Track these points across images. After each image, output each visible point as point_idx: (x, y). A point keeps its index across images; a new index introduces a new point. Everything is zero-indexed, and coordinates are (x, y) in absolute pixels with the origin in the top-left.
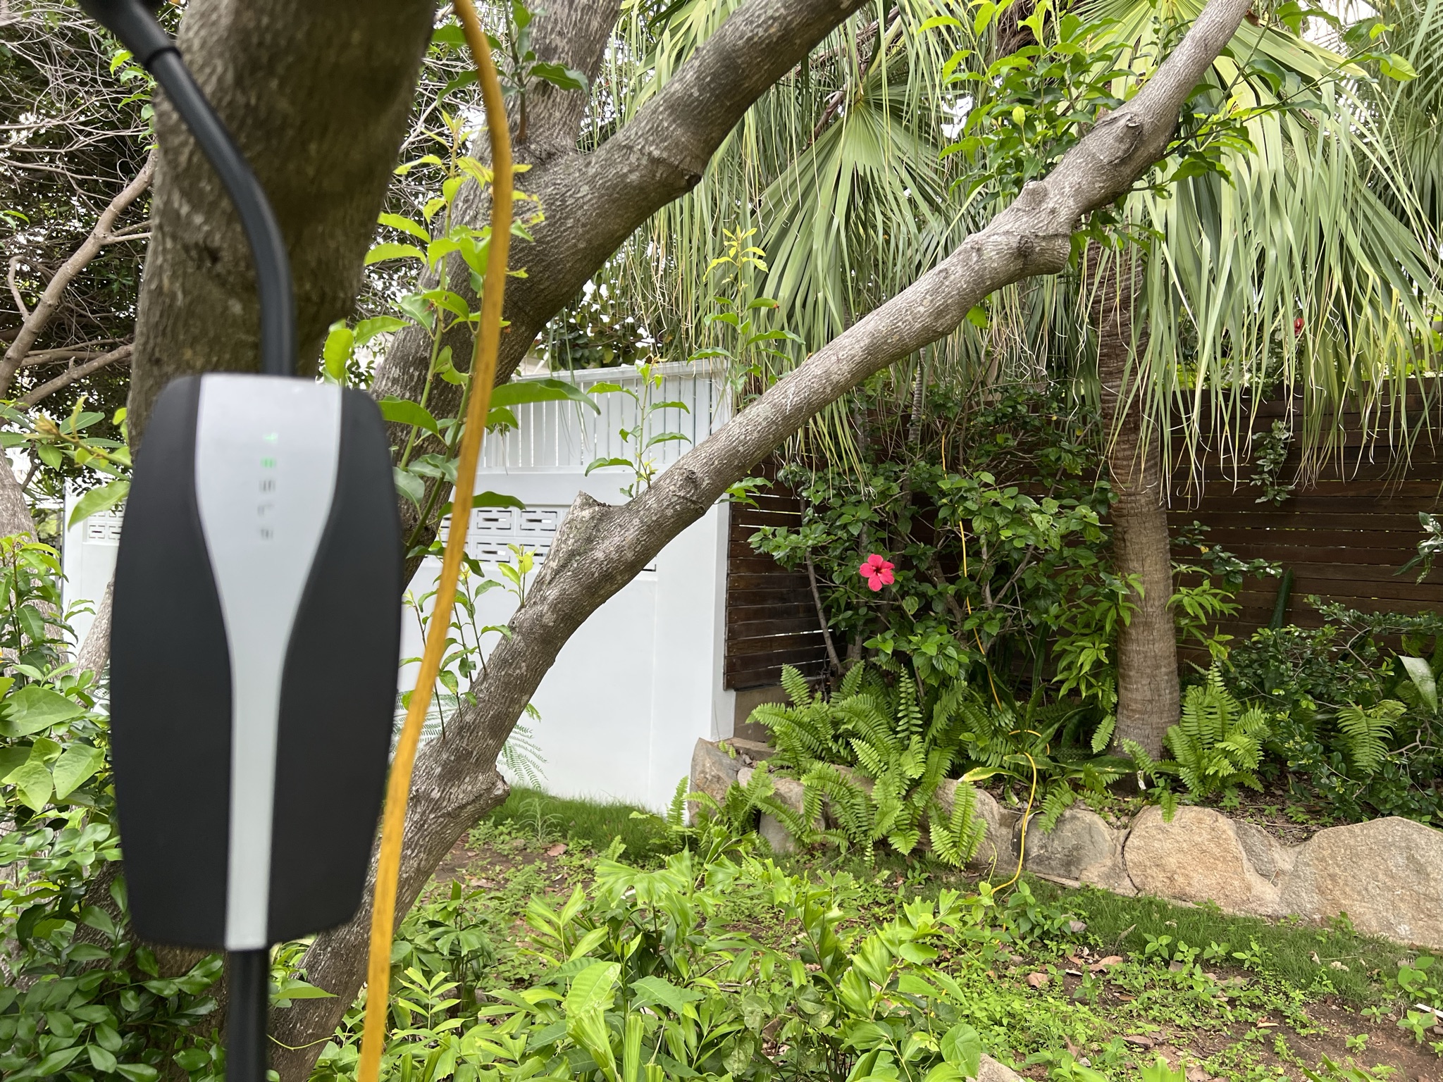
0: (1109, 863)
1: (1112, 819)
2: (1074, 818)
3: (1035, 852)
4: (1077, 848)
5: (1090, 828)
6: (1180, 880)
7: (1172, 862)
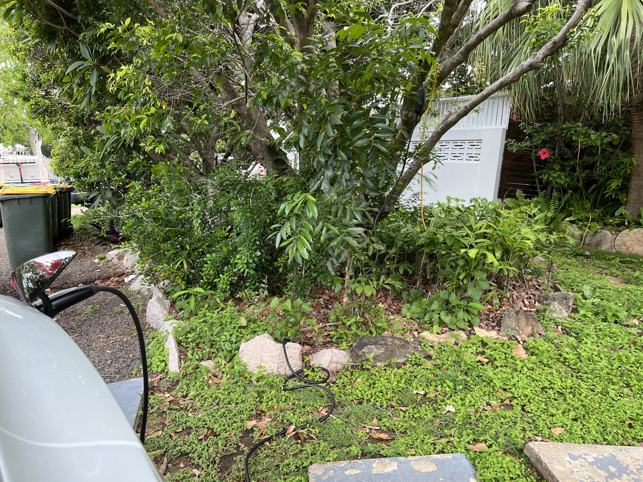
0: (610, 245)
1: (614, 232)
2: (601, 232)
3: (587, 242)
4: (601, 240)
5: (605, 235)
6: (630, 249)
7: (628, 244)
